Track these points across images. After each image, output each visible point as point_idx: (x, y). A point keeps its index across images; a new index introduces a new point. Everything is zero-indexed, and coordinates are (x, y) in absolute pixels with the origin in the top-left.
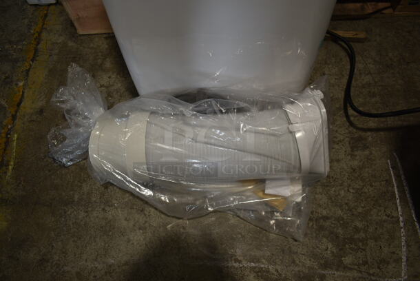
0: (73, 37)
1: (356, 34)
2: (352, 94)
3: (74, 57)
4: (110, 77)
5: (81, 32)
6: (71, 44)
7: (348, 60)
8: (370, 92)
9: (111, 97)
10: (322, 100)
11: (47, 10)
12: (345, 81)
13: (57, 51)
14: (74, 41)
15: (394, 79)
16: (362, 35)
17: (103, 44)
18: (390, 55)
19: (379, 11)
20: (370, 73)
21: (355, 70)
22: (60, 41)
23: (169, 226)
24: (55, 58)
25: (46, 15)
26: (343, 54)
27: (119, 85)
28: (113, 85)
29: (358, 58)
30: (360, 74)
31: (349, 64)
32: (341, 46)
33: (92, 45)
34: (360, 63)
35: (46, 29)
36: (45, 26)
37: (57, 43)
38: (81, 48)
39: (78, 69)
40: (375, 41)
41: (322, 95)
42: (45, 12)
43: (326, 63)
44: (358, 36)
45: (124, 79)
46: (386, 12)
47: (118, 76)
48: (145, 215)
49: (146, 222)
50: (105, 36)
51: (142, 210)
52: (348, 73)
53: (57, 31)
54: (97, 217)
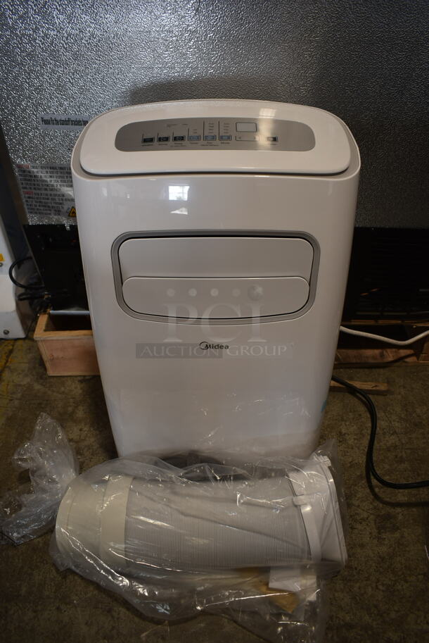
0: (41, 378)
1: (376, 386)
2: (374, 459)
3: (40, 404)
4: (81, 430)
5: (51, 373)
6: (37, 387)
7: (369, 416)
8: (396, 456)
9: (81, 455)
10: (329, 467)
11: (13, 346)
12: (366, 442)
13: (19, 395)
14: (42, 384)
15: (425, 441)
16: (383, 387)
17: (76, 388)
18: (418, 411)
19: (401, 359)
20: (395, 433)
21: (378, 429)
22: (25, 383)
23: (144, 634)
24: (16, 402)
25: (11, 351)
26: (362, 409)
27: (92, 440)
28: (84, 440)
29: (380, 414)
30: (384, 434)
31: (370, 422)
32: (360, 399)
33: (63, 389)
34: (383, 420)
35: (9, 367)
36: (8, 364)
37: (20, 385)
38: (50, 392)
39: (49, 420)
40: (400, 394)
41: (329, 463)
42: (11, 347)
43: (342, 420)
44: (378, 388)
45: (98, 432)
46: (408, 360)
47: (92, 429)
48: (113, 617)
49: (113, 628)
50: (79, 378)
51: (109, 611)
52: (369, 432)
53: (23, 371)
54: (49, 619)
